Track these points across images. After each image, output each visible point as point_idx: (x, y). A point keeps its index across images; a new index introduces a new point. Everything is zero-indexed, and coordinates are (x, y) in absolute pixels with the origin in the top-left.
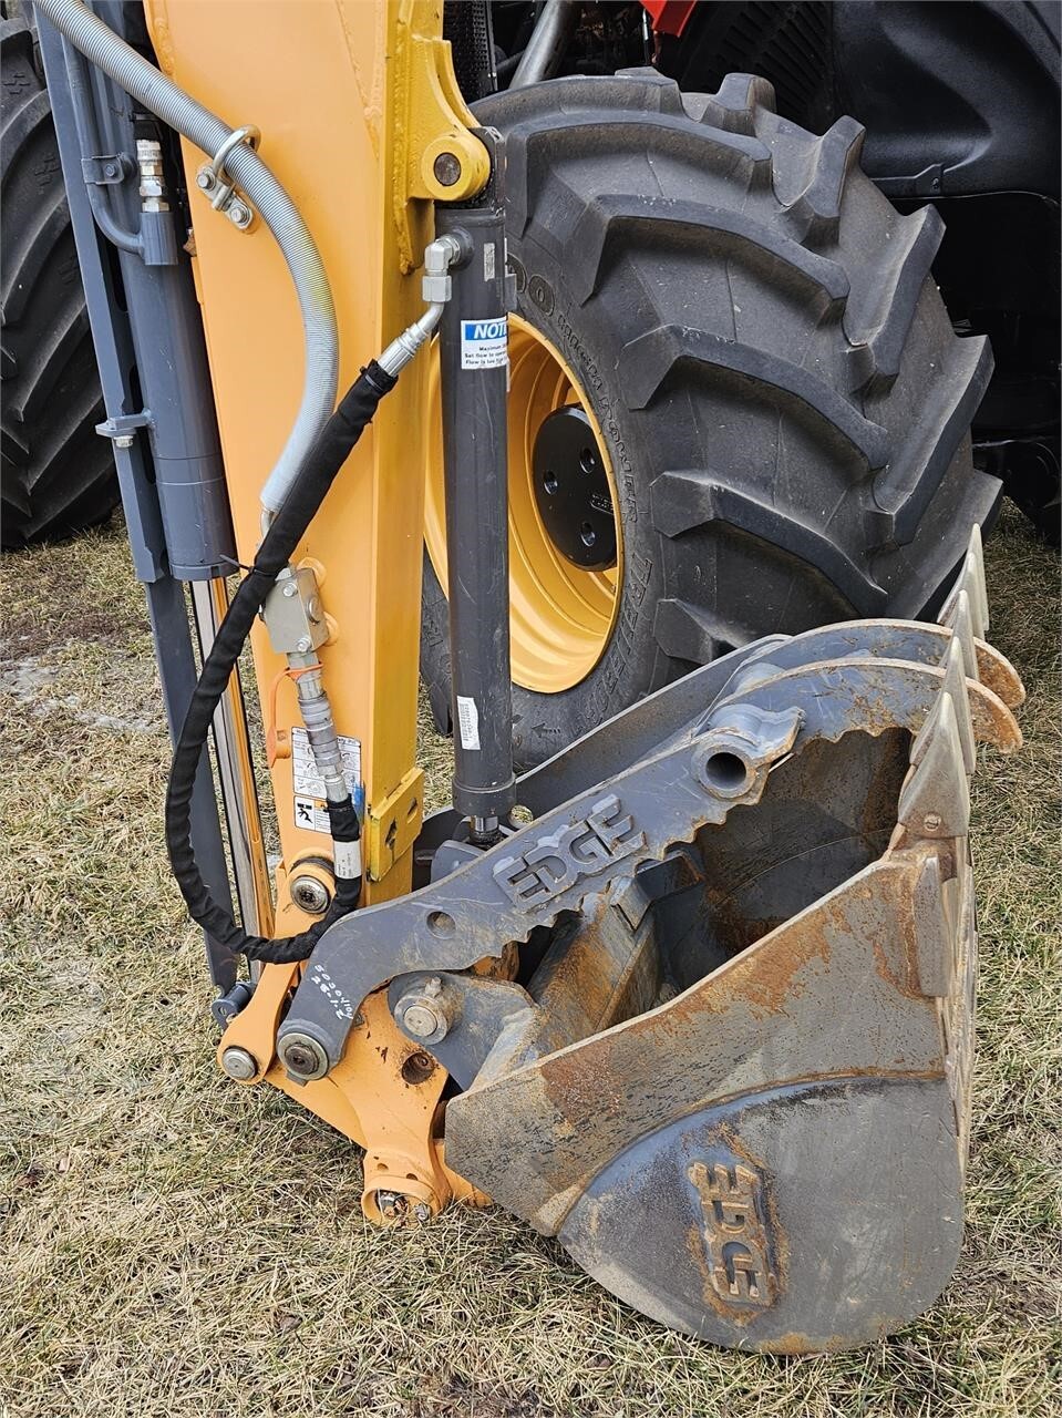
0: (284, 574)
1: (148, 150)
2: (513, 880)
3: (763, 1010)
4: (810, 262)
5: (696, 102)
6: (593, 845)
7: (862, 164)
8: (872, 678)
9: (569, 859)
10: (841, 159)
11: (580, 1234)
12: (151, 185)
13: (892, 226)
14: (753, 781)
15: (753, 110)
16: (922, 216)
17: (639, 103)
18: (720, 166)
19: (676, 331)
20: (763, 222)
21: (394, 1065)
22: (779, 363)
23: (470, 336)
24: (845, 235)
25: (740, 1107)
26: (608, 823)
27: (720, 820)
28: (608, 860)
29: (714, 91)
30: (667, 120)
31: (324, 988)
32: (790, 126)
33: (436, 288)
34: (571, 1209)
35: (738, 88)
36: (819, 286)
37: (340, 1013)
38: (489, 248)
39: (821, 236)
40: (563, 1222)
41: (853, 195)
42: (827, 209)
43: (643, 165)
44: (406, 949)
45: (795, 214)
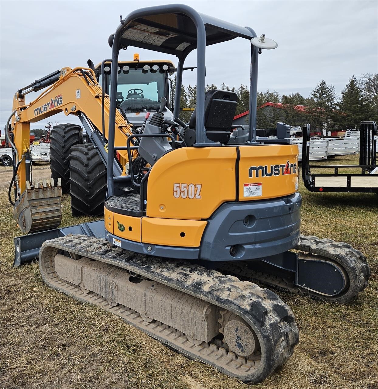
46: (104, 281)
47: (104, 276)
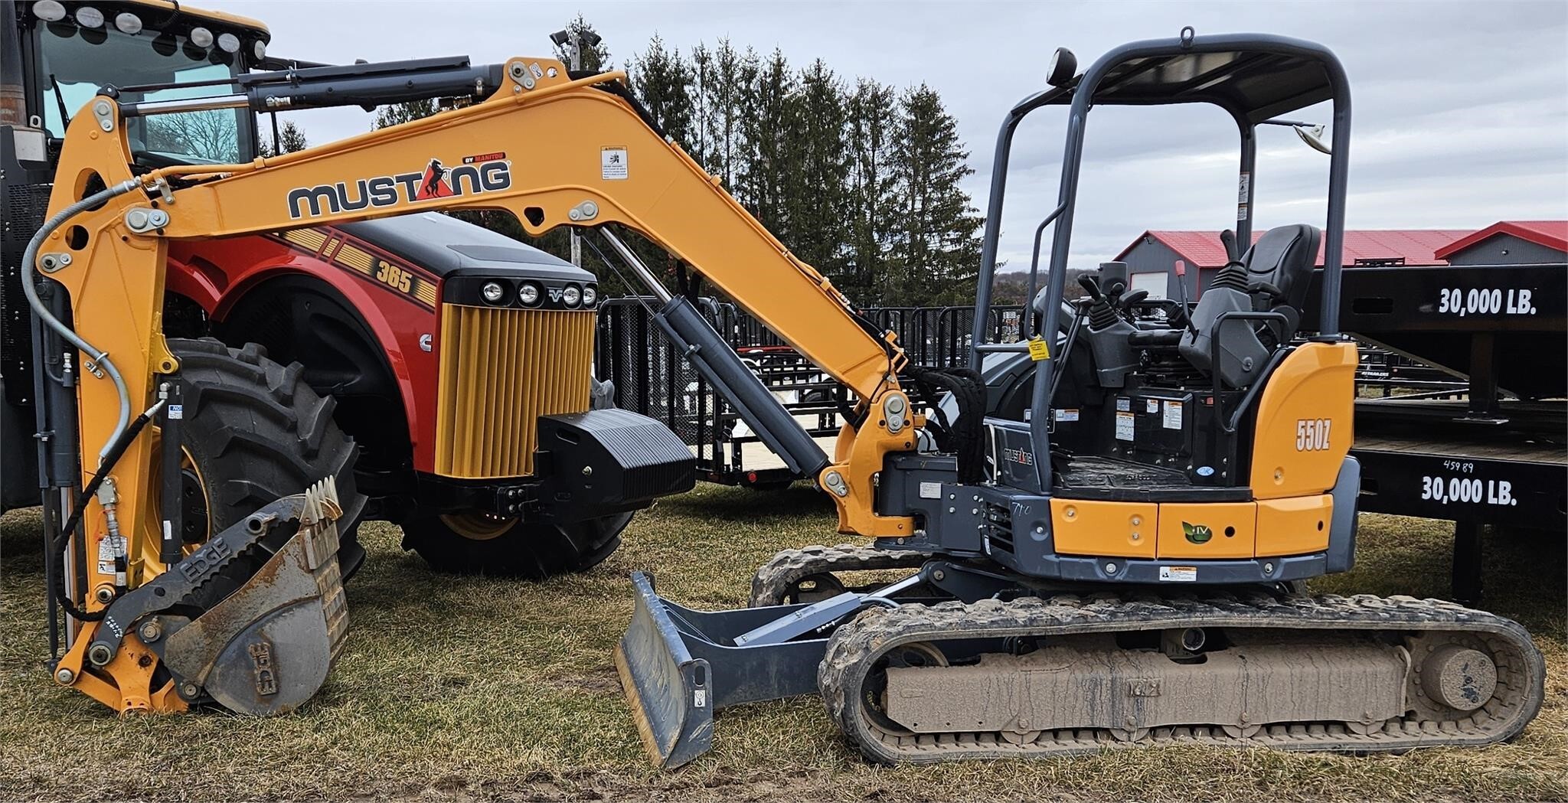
0: (106, 478)
1: (67, 355)
2: (187, 571)
3: (268, 585)
4: (282, 409)
5: (234, 352)
6: (215, 555)
7: (301, 378)
8: (296, 501)
9: (206, 561)
10: (293, 375)
11: (213, 683)
12: (68, 365)
13: (316, 401)
14: (263, 527)
15: (257, 357)
16: (327, 398)
17: (211, 350)
18: (246, 375)
19: (231, 428)
20: (264, 395)
21: (135, 661)
22: (271, 441)
23: (172, 409)
24: (296, 401)
25: (263, 621)
26: (219, 547)
27: (254, 542)
28: (219, 559)
29: (241, 348)
30: (222, 357)
31: (111, 626)
32: (273, 363)
33: (163, 395)
34: (209, 673)
35: (250, 349)
36: (286, 417)
37: (117, 635)
38: (178, 387)
39: (287, 401)
40: (206, 680)
41: (299, 389)
42: (289, 392)
43: (214, 373)
44: (146, 604)
45: (276, 393)
46: (1109, 685)
47: (1103, 674)
